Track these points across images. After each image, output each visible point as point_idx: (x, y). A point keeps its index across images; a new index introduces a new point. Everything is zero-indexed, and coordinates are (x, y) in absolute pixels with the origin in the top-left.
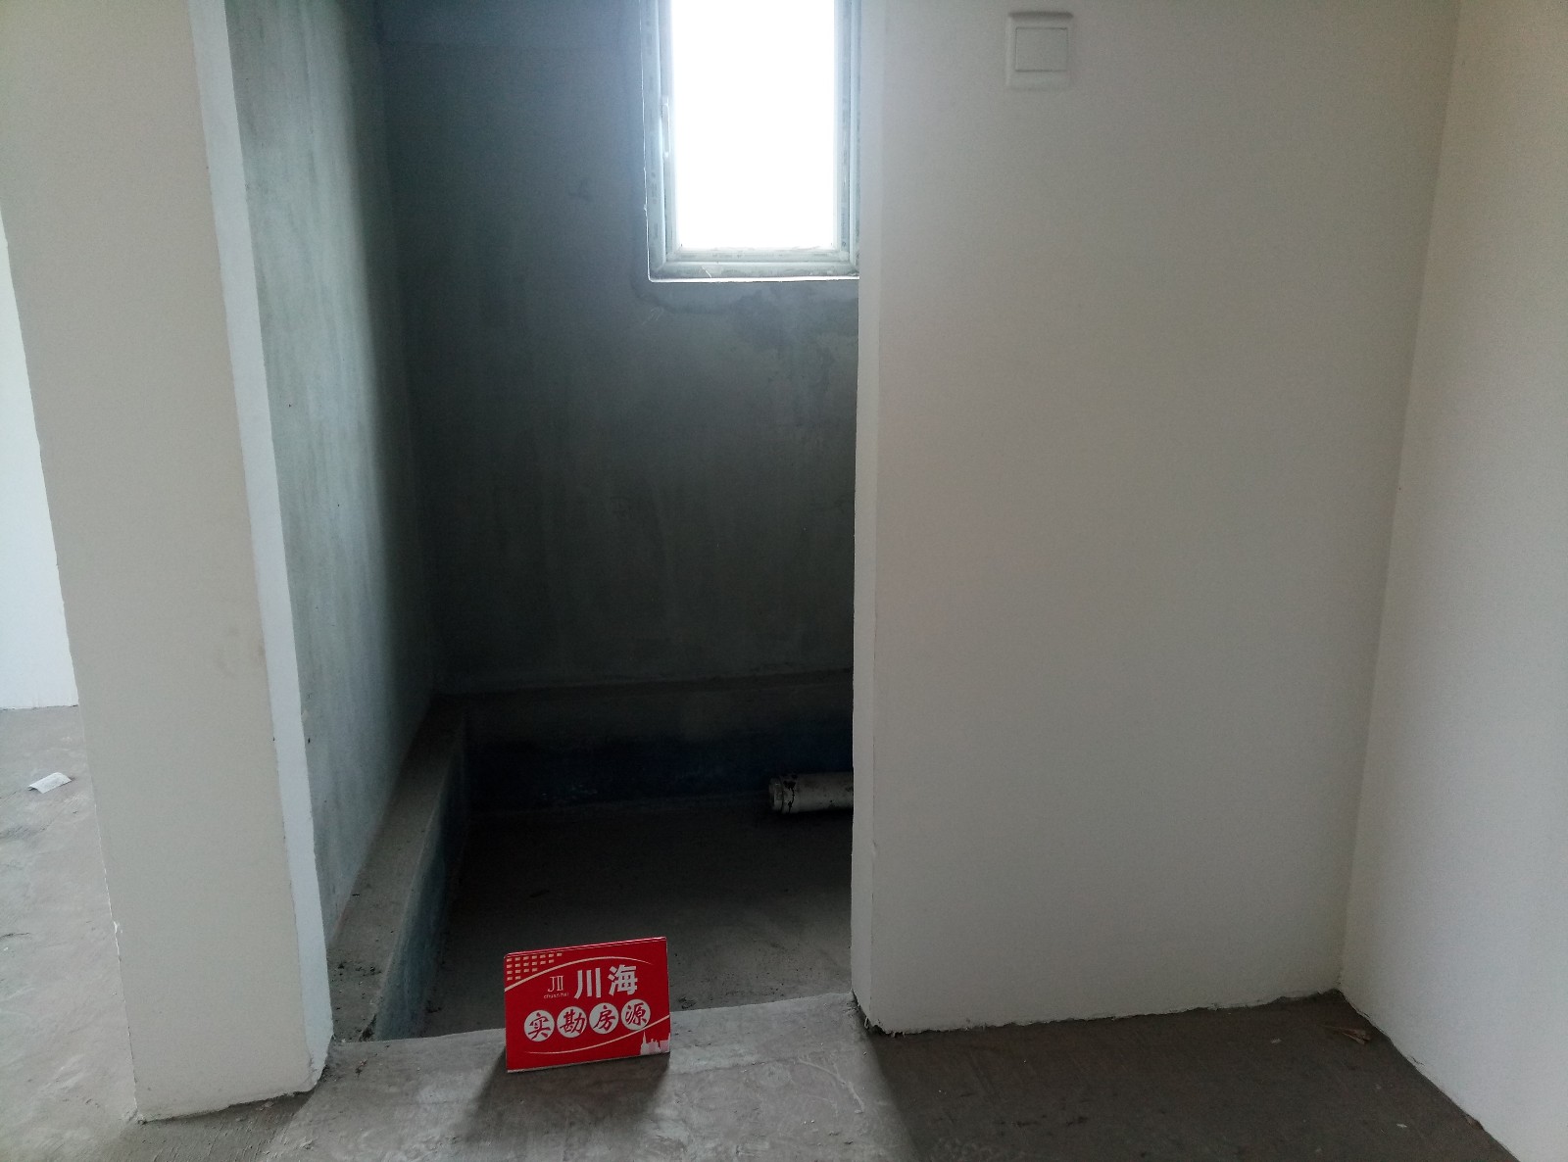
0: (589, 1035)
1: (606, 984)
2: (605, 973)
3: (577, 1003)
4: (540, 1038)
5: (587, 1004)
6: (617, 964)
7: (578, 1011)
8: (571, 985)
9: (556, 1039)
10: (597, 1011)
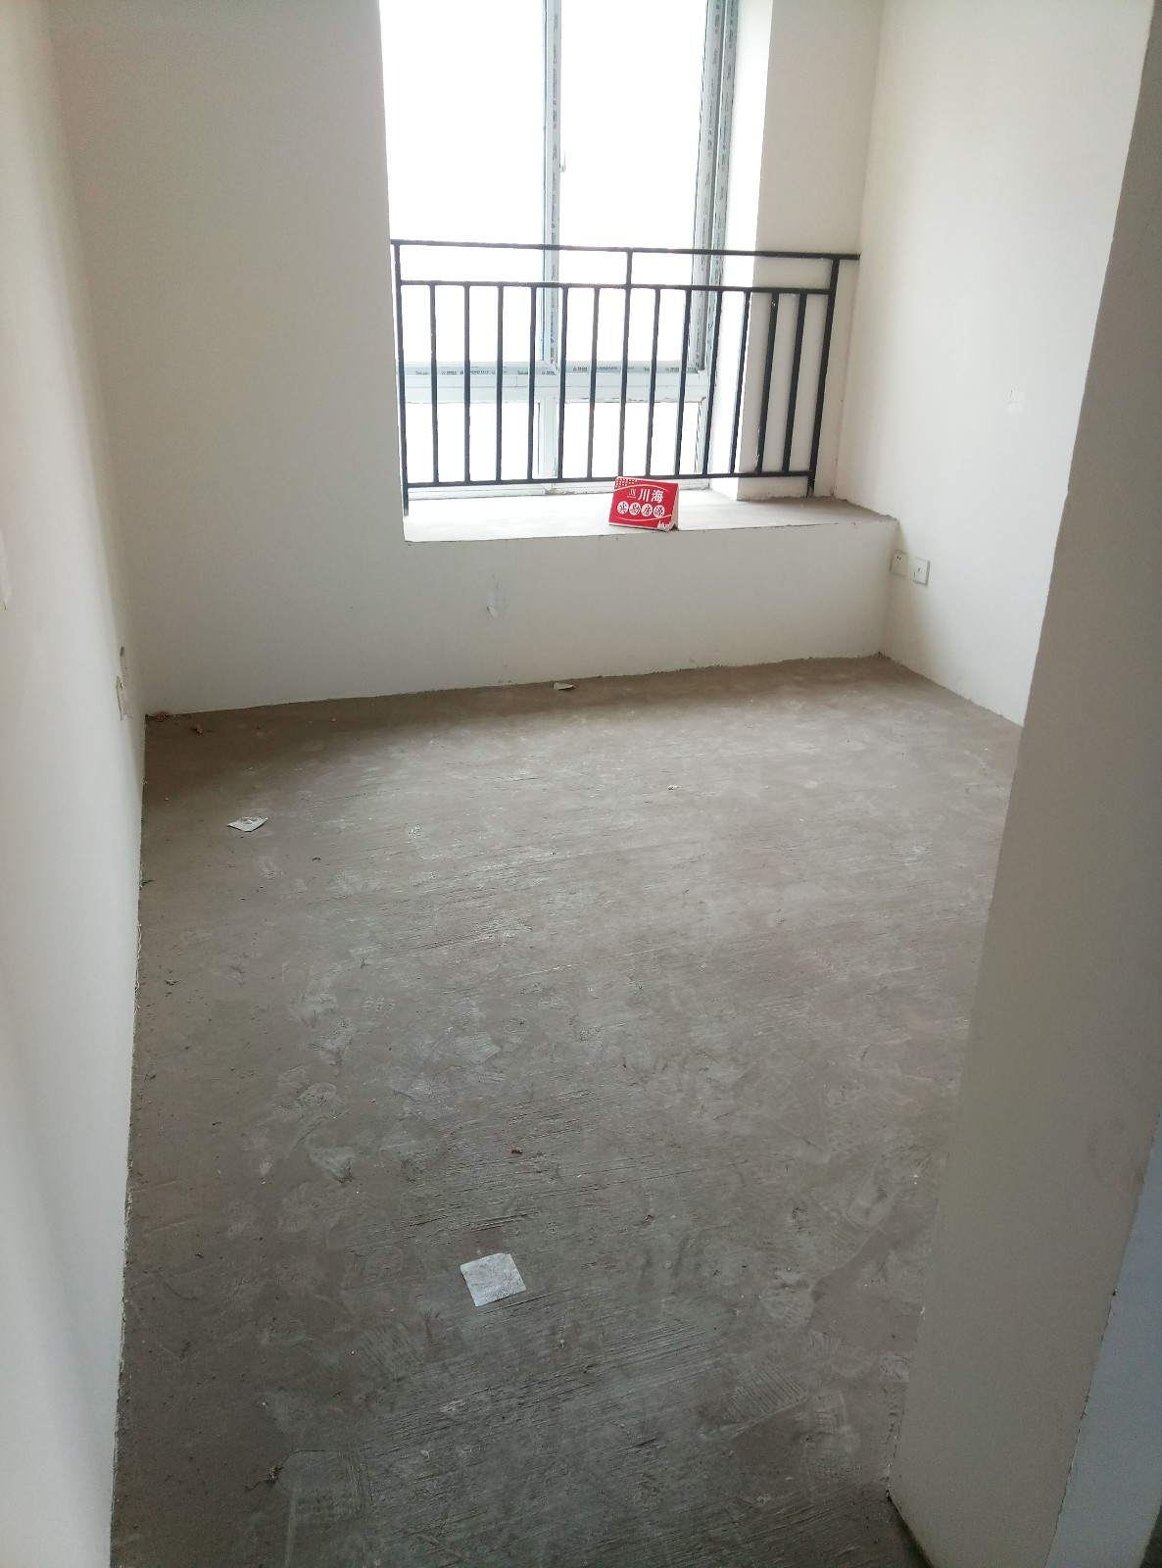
0: (640, 516)
1: (651, 497)
2: (651, 492)
3: (638, 501)
4: (622, 512)
5: (642, 503)
6: (657, 489)
7: (638, 505)
8: (638, 495)
9: (628, 515)
10: (646, 506)
